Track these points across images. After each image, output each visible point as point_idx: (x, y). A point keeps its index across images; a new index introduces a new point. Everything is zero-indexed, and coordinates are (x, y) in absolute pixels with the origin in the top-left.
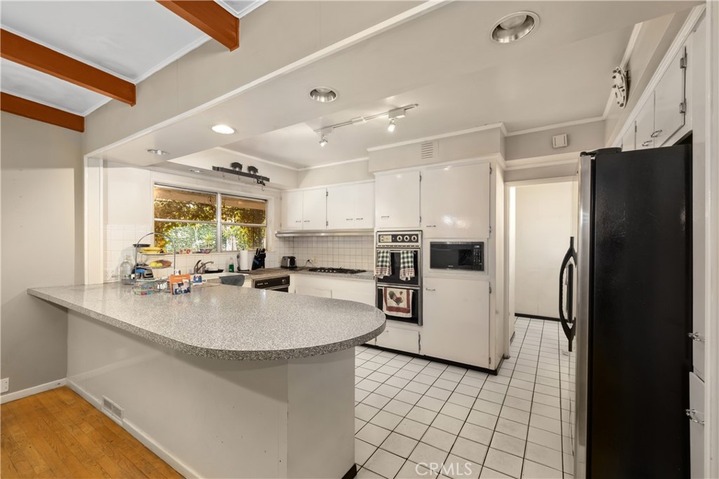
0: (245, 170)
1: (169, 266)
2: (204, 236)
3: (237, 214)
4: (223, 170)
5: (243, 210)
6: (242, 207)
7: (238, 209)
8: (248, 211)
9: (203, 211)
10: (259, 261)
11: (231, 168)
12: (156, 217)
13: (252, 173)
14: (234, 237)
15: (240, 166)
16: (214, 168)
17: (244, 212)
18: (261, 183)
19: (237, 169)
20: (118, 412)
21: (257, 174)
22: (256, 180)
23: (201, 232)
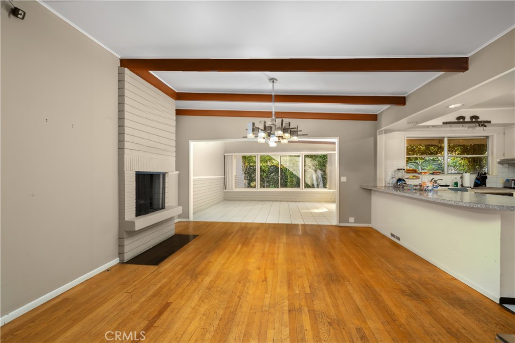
0: (468, 119)
1: (419, 178)
2: (426, 168)
3: (458, 149)
4: (450, 123)
5: (464, 146)
6: (462, 144)
7: (459, 146)
8: (468, 146)
9: (429, 150)
10: (480, 181)
11: (457, 121)
12: (407, 155)
13: (474, 120)
14: (452, 168)
15: (463, 118)
16: (444, 123)
17: (464, 148)
18: (482, 126)
19: (461, 120)
20: (399, 239)
21: (479, 120)
22: (477, 124)
23: (423, 165)
